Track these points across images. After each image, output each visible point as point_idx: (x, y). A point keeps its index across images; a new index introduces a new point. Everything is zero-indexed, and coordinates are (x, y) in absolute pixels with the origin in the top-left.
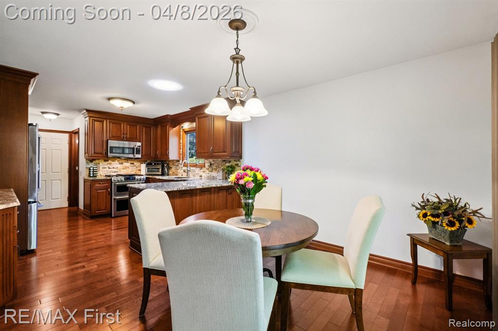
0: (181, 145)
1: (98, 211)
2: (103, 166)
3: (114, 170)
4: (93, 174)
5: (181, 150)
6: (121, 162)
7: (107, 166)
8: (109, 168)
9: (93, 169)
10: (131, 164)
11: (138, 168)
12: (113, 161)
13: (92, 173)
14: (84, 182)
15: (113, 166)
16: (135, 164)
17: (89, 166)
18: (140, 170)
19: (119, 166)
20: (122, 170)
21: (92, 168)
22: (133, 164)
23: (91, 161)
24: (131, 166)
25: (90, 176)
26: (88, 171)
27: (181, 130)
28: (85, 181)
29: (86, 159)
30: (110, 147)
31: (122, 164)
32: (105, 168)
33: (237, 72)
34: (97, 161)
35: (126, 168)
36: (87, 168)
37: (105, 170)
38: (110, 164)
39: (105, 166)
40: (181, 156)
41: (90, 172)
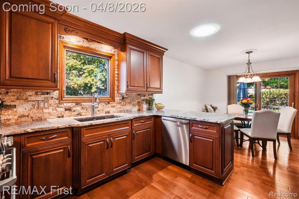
33: (249, 68)
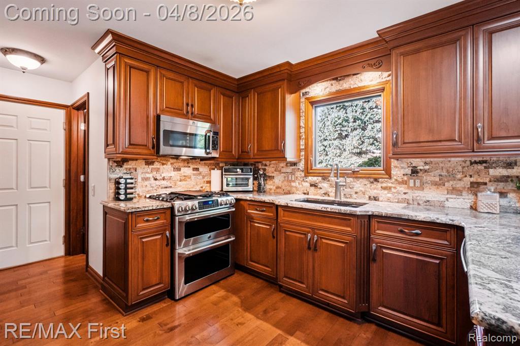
0: (302, 130)
1: (144, 289)
2: (143, 176)
3: (164, 183)
4: (126, 194)
5: (302, 142)
6: (176, 165)
7: (150, 176)
8: (156, 179)
9: (126, 184)
10: (195, 169)
11: (206, 179)
12: (163, 164)
13: (122, 192)
14: (105, 214)
15: (163, 175)
16: (201, 170)
17: (114, 176)
18: (209, 182)
19: (173, 174)
20: (179, 183)
21: (122, 181)
22: (197, 169)
23: (121, 163)
24: (194, 175)
25: (117, 199)
26: (113, 186)
27: (303, 100)
28: (106, 211)
29: (109, 159)
30: (165, 131)
31: (179, 169)
32: (147, 179)
34: (131, 165)
35: (185, 178)
36: (110, 179)
37: (147, 183)
38: (158, 170)
39: (148, 175)
40: (303, 153)
41: (118, 188)
